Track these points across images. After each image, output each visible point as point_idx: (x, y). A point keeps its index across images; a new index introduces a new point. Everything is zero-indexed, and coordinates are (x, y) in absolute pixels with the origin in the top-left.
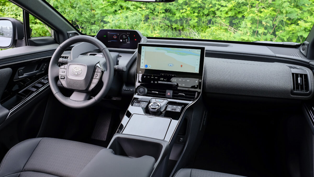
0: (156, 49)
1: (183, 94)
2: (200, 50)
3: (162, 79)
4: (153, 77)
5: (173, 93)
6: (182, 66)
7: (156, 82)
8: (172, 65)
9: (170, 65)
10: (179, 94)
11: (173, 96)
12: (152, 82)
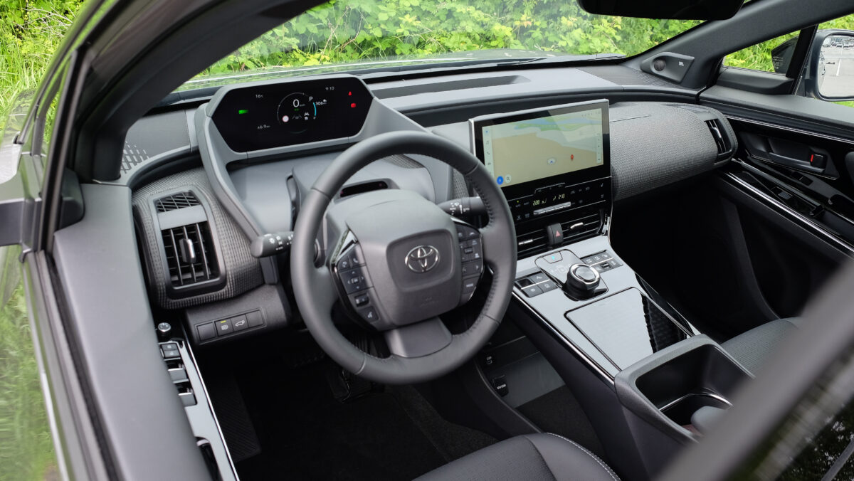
0: (516, 128)
1: (582, 223)
2: (600, 110)
3: (537, 202)
4: (519, 205)
5: (563, 227)
6: (572, 158)
7: (527, 215)
8: (554, 161)
9: (549, 162)
10: (575, 227)
11: (565, 234)
12: (519, 217)
